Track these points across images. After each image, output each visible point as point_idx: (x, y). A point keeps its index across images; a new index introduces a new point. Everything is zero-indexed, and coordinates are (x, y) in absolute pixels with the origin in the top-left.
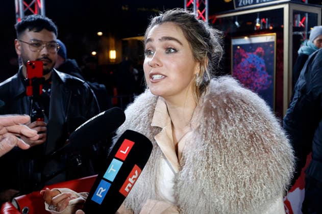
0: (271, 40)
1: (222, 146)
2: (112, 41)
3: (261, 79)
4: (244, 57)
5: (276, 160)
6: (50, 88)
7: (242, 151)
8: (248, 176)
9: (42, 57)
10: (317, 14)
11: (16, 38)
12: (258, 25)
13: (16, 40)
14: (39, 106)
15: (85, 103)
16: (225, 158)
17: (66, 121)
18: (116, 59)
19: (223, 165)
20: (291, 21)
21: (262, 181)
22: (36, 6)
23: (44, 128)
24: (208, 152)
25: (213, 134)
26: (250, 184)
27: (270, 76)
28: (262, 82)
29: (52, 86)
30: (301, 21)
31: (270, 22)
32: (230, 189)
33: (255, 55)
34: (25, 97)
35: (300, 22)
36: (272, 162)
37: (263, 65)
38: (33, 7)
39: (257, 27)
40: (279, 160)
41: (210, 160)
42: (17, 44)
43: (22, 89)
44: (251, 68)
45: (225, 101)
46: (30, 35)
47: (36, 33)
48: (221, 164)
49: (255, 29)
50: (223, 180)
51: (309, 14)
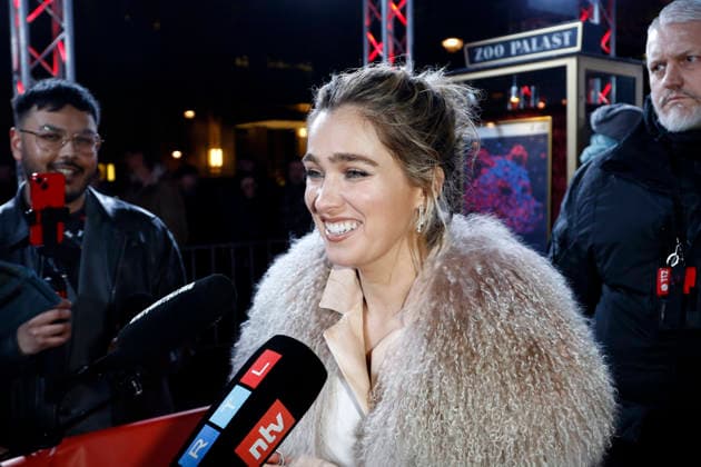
0: (542, 131)
1: (464, 370)
2: (215, 130)
3: (521, 211)
4: (487, 166)
5: (574, 408)
6: (82, 229)
7: (508, 382)
8: (511, 439)
9: (62, 161)
10: (634, 79)
11: (13, 126)
12: (514, 99)
13: (13, 129)
14: (58, 268)
15: (153, 259)
16: (467, 395)
17: (113, 296)
18: (223, 168)
19: (461, 409)
20: (583, 92)
21: (541, 452)
22: (55, 58)
23: (67, 313)
24: (431, 377)
25: (446, 340)
26: (515, 456)
27: (539, 205)
28: (524, 216)
29: (87, 224)
30: (602, 91)
31: (541, 95)
32: (472, 462)
33: (509, 162)
34: (29, 248)
35: (600, 94)
36: (565, 412)
37: (526, 181)
38: (50, 59)
39: (513, 104)
40: (583, 408)
41: (435, 396)
42: (15, 137)
43: (23, 230)
44: (500, 188)
45: (479, 269)
46: (40, 119)
47: (52, 114)
48: (457, 407)
49: (509, 107)
50: (459, 442)
51: (619, 78)
